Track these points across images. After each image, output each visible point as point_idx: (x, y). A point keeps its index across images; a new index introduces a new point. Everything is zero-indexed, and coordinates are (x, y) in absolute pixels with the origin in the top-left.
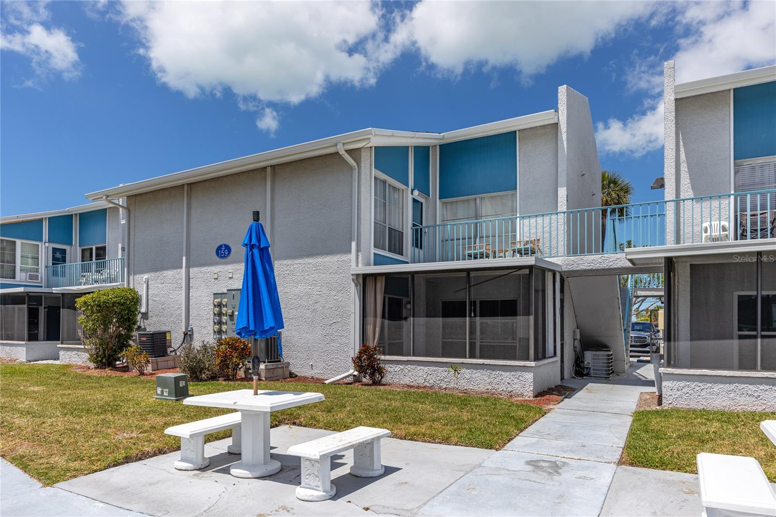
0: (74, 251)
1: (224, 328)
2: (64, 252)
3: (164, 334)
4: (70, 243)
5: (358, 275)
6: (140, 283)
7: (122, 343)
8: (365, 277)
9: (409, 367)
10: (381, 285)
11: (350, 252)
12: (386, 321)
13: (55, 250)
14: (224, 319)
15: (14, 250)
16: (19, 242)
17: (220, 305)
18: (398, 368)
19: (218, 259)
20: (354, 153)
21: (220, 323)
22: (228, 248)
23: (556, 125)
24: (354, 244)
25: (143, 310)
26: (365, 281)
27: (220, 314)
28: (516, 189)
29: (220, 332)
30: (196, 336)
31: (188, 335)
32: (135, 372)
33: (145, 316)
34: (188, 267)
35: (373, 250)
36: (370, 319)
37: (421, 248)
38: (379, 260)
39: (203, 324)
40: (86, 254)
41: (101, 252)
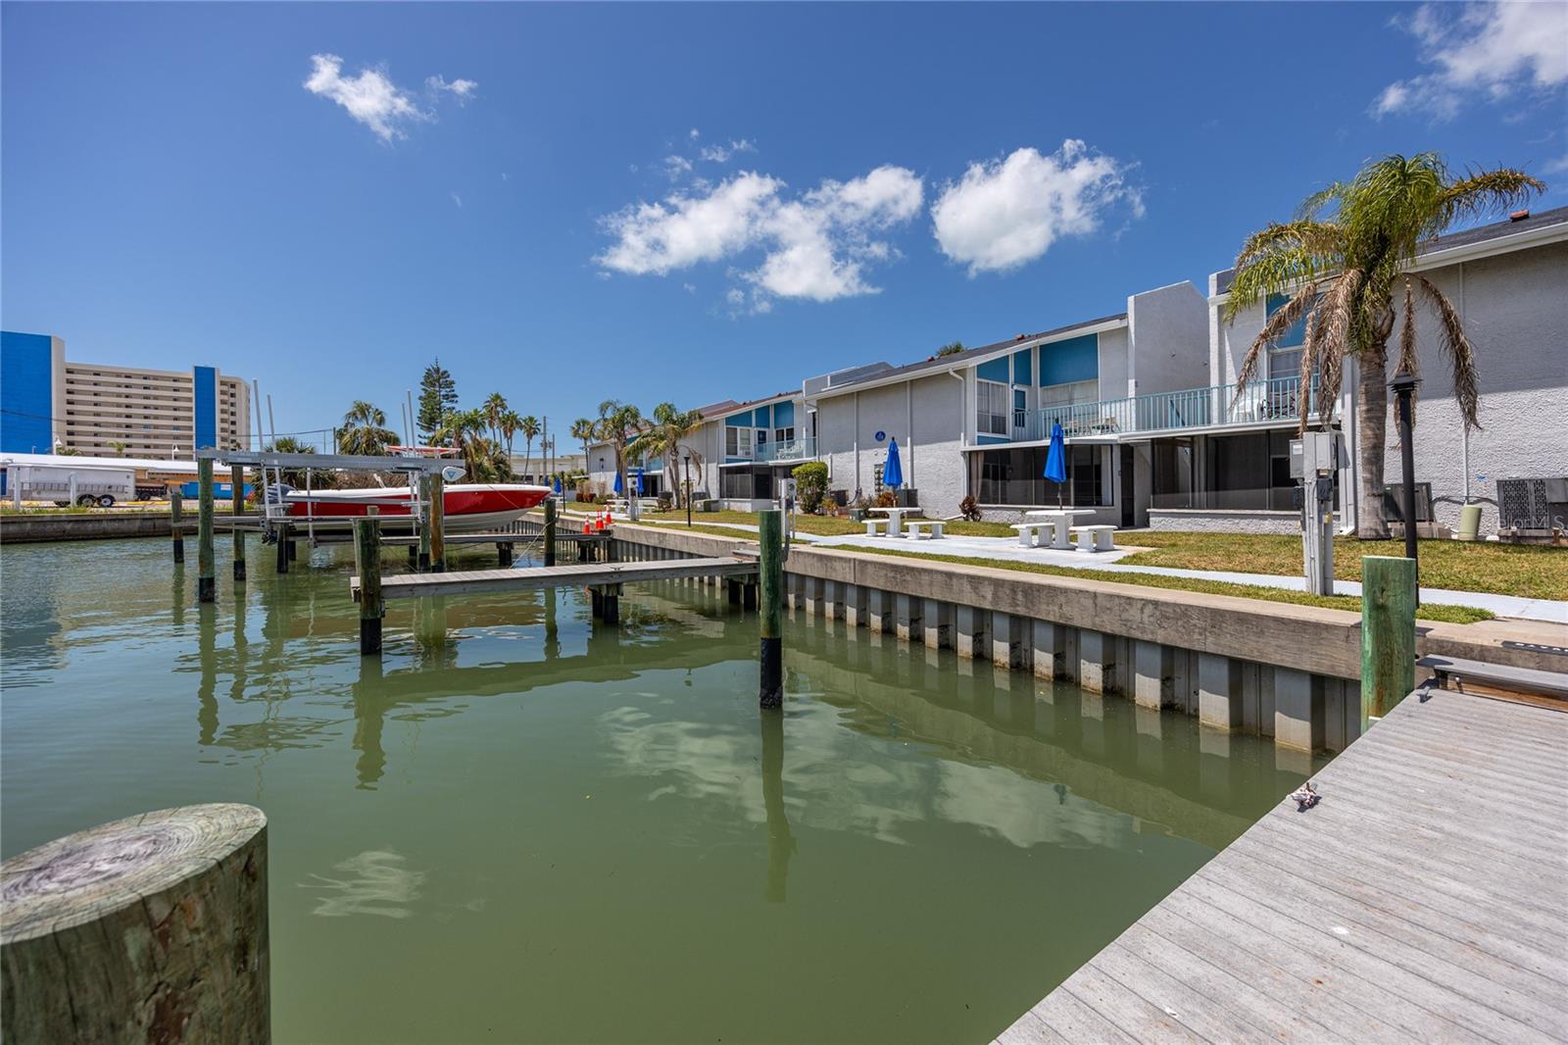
0: (771, 433)
1: (882, 487)
2: (764, 433)
3: (844, 492)
4: (768, 427)
5: (965, 452)
6: (826, 459)
7: (819, 498)
8: (970, 453)
9: (999, 512)
10: (981, 458)
11: (960, 439)
12: (990, 482)
13: (759, 432)
14: (881, 481)
15: (736, 434)
16: (739, 428)
17: (879, 472)
18: (991, 512)
19: (876, 441)
20: (961, 372)
21: (879, 484)
22: (883, 434)
23: (1126, 328)
24: (962, 435)
25: (829, 476)
26: (970, 456)
27: (879, 478)
28: (1097, 377)
29: (879, 490)
30: (864, 493)
31: (859, 493)
32: (829, 515)
33: (831, 480)
34: (858, 451)
35: (977, 434)
36: (974, 481)
37: (1023, 425)
38: (981, 441)
39: (869, 485)
40: (780, 436)
41: (791, 432)
